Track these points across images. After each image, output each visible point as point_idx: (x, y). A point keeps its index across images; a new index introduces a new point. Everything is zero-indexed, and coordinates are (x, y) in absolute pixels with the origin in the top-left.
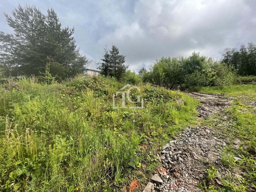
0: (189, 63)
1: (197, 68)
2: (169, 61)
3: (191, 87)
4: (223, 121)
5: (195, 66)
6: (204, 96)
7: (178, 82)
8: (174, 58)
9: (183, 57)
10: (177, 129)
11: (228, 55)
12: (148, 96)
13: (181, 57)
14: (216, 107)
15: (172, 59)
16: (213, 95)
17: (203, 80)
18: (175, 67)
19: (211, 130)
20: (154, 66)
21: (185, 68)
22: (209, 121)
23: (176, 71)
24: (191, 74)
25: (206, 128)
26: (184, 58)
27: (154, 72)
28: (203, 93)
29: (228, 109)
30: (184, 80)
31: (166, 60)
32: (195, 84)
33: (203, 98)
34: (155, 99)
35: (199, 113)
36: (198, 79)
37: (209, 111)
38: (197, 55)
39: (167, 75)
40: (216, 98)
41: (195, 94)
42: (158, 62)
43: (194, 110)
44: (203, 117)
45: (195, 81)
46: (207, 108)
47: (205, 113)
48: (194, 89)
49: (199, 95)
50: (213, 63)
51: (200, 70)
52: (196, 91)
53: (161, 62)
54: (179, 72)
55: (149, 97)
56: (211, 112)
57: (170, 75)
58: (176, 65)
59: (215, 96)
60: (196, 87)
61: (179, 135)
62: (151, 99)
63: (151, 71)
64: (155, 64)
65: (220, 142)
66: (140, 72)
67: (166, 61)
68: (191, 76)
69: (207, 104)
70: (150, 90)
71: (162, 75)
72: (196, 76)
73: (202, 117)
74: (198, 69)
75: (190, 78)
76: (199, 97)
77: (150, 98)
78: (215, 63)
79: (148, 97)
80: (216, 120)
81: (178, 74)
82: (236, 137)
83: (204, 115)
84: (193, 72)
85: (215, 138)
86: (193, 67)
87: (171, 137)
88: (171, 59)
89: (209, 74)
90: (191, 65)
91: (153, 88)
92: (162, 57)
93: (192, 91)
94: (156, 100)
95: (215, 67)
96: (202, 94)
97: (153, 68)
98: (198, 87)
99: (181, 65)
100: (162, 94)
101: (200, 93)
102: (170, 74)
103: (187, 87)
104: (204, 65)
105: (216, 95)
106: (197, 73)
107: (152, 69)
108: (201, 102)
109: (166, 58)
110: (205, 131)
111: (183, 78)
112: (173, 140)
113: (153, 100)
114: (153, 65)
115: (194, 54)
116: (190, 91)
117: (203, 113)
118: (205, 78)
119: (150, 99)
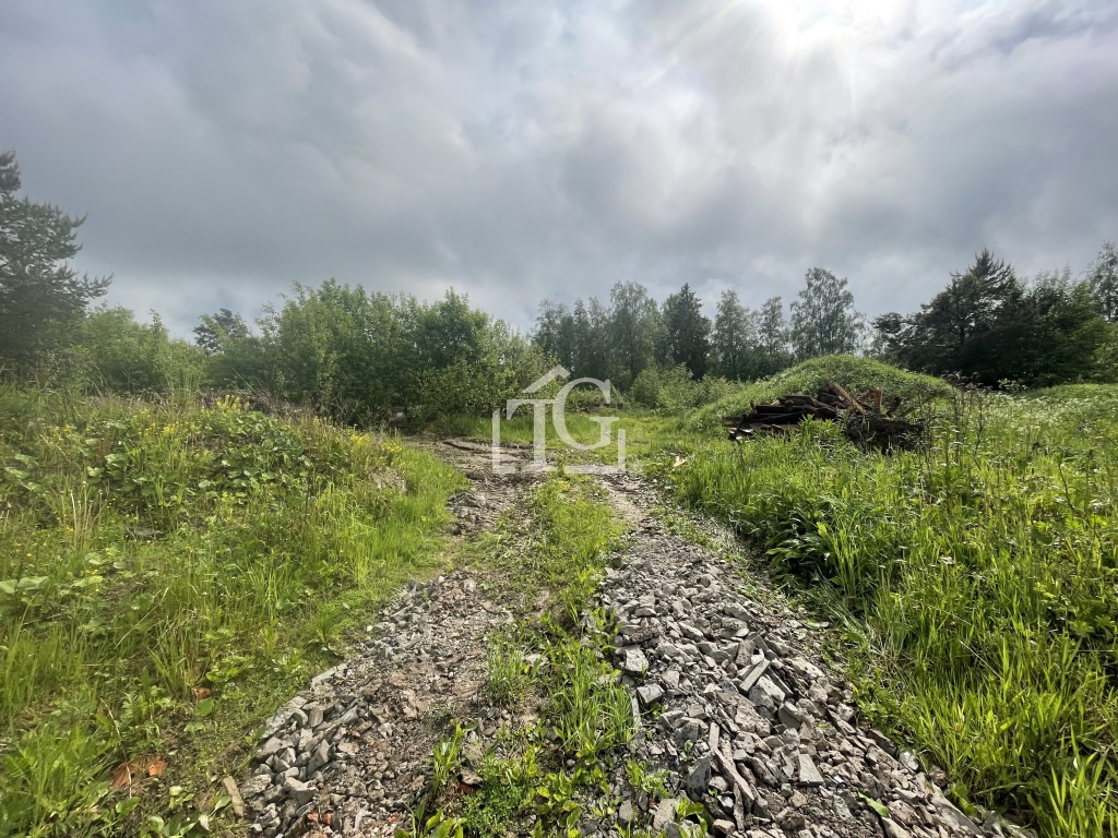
0: (439, 328)
1: (463, 349)
2: (360, 304)
3: (444, 419)
4: (521, 535)
5: (456, 342)
6: (484, 452)
7: (397, 395)
8: (379, 294)
9: (413, 300)
10: (356, 607)
11: (550, 322)
12: (224, 463)
13: (409, 299)
14: (510, 491)
15: (373, 296)
16: (509, 447)
17: (482, 395)
18: (384, 334)
19: (479, 579)
20: (286, 311)
21: (422, 343)
22: (480, 543)
23: (391, 351)
24: (444, 370)
25: (466, 576)
26: (420, 304)
27: (286, 341)
28: (481, 443)
29: (537, 491)
30: (420, 388)
31: (345, 295)
32: (457, 407)
33: (479, 458)
34: (265, 476)
35: (453, 519)
36: (467, 390)
37: (488, 507)
38: (461, 300)
39: (351, 363)
40: (514, 459)
41: (455, 446)
42: (307, 297)
43: (439, 508)
44: (468, 531)
45: (456, 396)
46: (482, 497)
47: (473, 517)
48: (452, 426)
49: (467, 449)
50: (510, 340)
51: (472, 358)
52: (461, 434)
53: (323, 299)
54: (401, 355)
55: (232, 469)
56: (493, 509)
57: (363, 364)
58: (389, 326)
59: (513, 451)
60: (462, 420)
61: (366, 632)
62: (243, 477)
63: (266, 332)
64: (292, 305)
65: (499, 614)
66: (202, 329)
67: (346, 300)
68: (445, 377)
69: (487, 483)
70: (240, 430)
71: (325, 362)
72: (459, 378)
73: (463, 532)
74: (468, 353)
75: (440, 384)
76: (468, 457)
77: (233, 474)
78: (515, 339)
79: (225, 470)
80: (499, 537)
81: (398, 363)
82: (542, 584)
83: (469, 524)
84: (450, 361)
85: (488, 604)
86: (451, 343)
87: (324, 652)
88: (368, 295)
89: (497, 375)
90: (445, 334)
91: (259, 422)
92: (329, 281)
93: (447, 435)
94: (269, 481)
95: (514, 352)
96: (477, 446)
97: (278, 320)
98: (465, 419)
99: (408, 328)
100: (305, 452)
101: (473, 441)
102: (362, 360)
103: (432, 418)
104: (485, 343)
105: (515, 447)
106: (461, 366)
107: (274, 323)
108: (468, 476)
109: (347, 287)
110: (461, 585)
111: (416, 383)
112: (331, 664)
113: (253, 480)
114: (280, 308)
115: (453, 295)
116: (441, 435)
117: (468, 518)
118: (486, 387)
119: (236, 481)
